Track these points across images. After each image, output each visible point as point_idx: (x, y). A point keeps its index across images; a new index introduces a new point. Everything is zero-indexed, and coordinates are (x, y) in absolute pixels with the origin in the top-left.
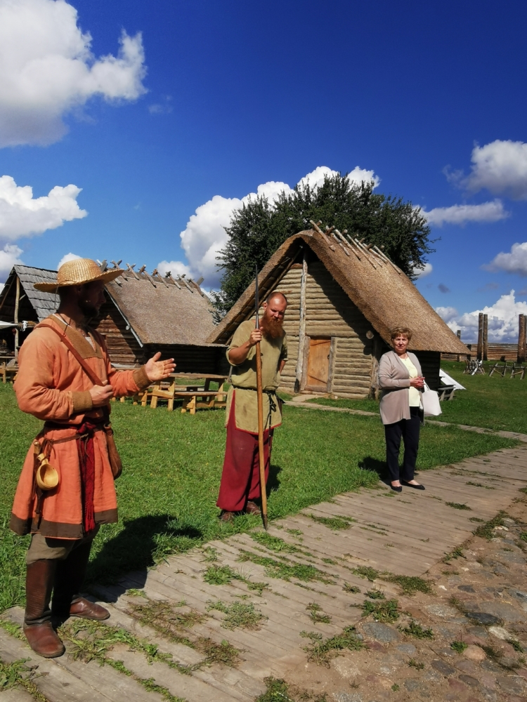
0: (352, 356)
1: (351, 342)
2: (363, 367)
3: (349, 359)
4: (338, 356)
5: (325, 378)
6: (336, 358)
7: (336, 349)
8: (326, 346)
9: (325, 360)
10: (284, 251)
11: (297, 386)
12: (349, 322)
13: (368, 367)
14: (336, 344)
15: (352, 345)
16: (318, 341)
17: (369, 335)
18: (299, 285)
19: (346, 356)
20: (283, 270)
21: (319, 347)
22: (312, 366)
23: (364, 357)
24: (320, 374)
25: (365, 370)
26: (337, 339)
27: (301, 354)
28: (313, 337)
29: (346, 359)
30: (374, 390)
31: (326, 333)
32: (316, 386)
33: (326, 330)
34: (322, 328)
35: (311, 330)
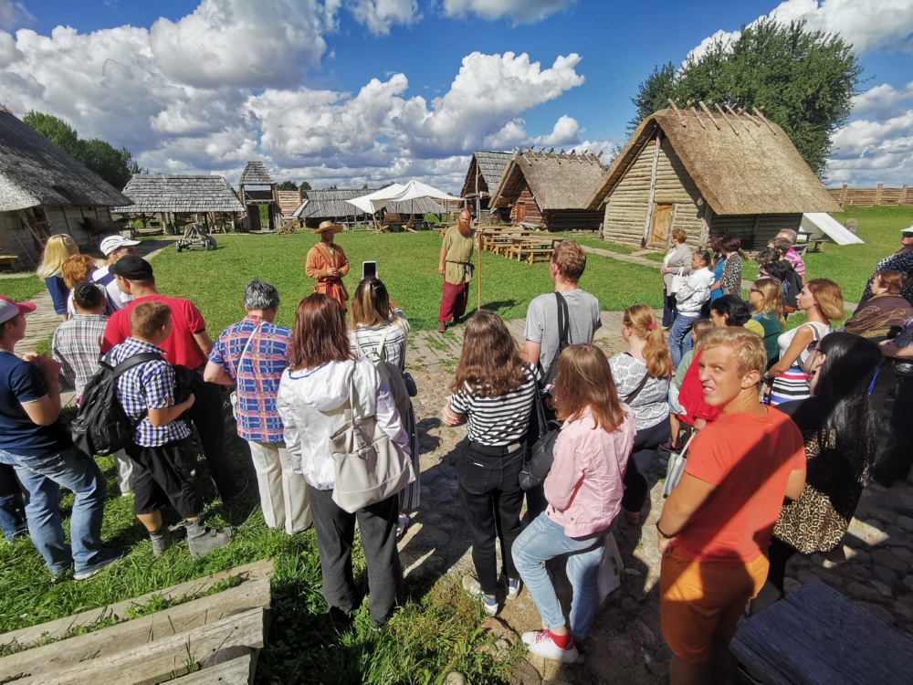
0: (687, 220)
1: (687, 208)
2: (694, 228)
3: (685, 222)
4: (676, 219)
5: (665, 237)
6: (674, 221)
7: (675, 214)
8: (669, 211)
9: (667, 222)
10: (641, 131)
11: (644, 243)
12: (688, 191)
13: (698, 228)
14: (676, 209)
15: (688, 210)
16: (663, 207)
17: (700, 202)
18: (651, 160)
19: (682, 219)
20: (640, 147)
21: (663, 211)
22: (657, 227)
23: (696, 220)
24: (662, 234)
25: (696, 231)
26: (677, 205)
27: (648, 217)
28: (659, 204)
29: (682, 222)
30: (701, 248)
31: (669, 200)
32: (658, 243)
33: (670, 197)
34: (666, 196)
35: (658, 197)
